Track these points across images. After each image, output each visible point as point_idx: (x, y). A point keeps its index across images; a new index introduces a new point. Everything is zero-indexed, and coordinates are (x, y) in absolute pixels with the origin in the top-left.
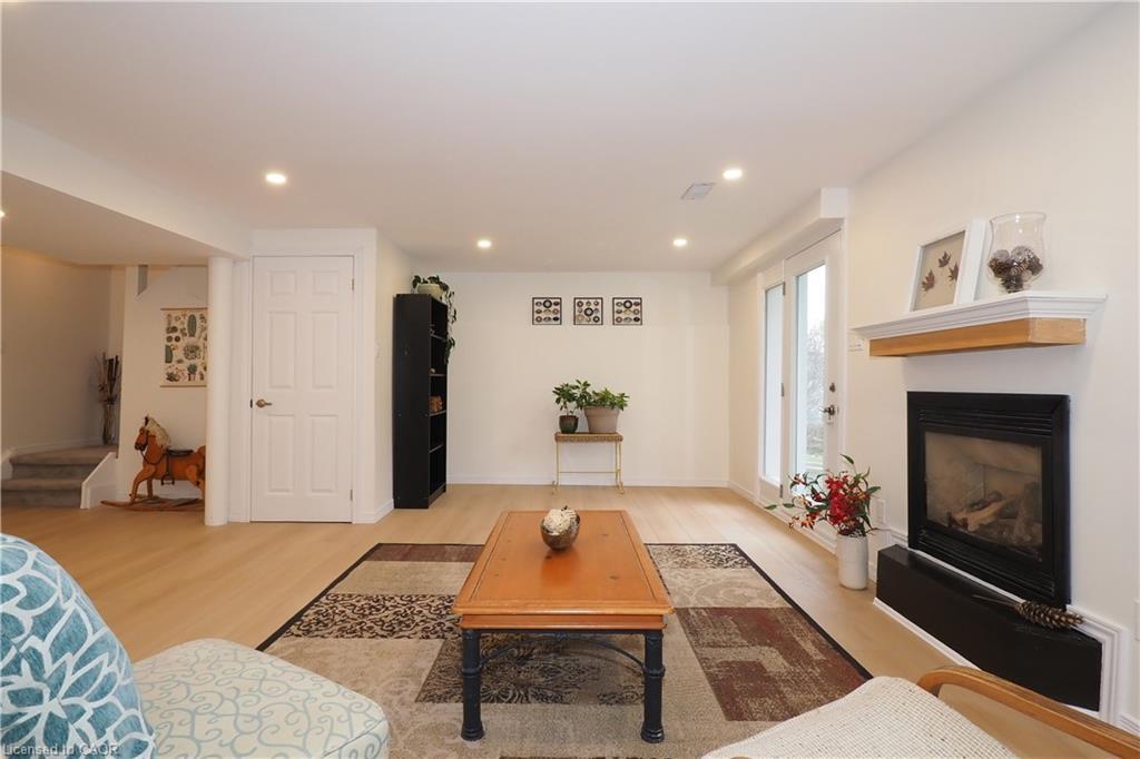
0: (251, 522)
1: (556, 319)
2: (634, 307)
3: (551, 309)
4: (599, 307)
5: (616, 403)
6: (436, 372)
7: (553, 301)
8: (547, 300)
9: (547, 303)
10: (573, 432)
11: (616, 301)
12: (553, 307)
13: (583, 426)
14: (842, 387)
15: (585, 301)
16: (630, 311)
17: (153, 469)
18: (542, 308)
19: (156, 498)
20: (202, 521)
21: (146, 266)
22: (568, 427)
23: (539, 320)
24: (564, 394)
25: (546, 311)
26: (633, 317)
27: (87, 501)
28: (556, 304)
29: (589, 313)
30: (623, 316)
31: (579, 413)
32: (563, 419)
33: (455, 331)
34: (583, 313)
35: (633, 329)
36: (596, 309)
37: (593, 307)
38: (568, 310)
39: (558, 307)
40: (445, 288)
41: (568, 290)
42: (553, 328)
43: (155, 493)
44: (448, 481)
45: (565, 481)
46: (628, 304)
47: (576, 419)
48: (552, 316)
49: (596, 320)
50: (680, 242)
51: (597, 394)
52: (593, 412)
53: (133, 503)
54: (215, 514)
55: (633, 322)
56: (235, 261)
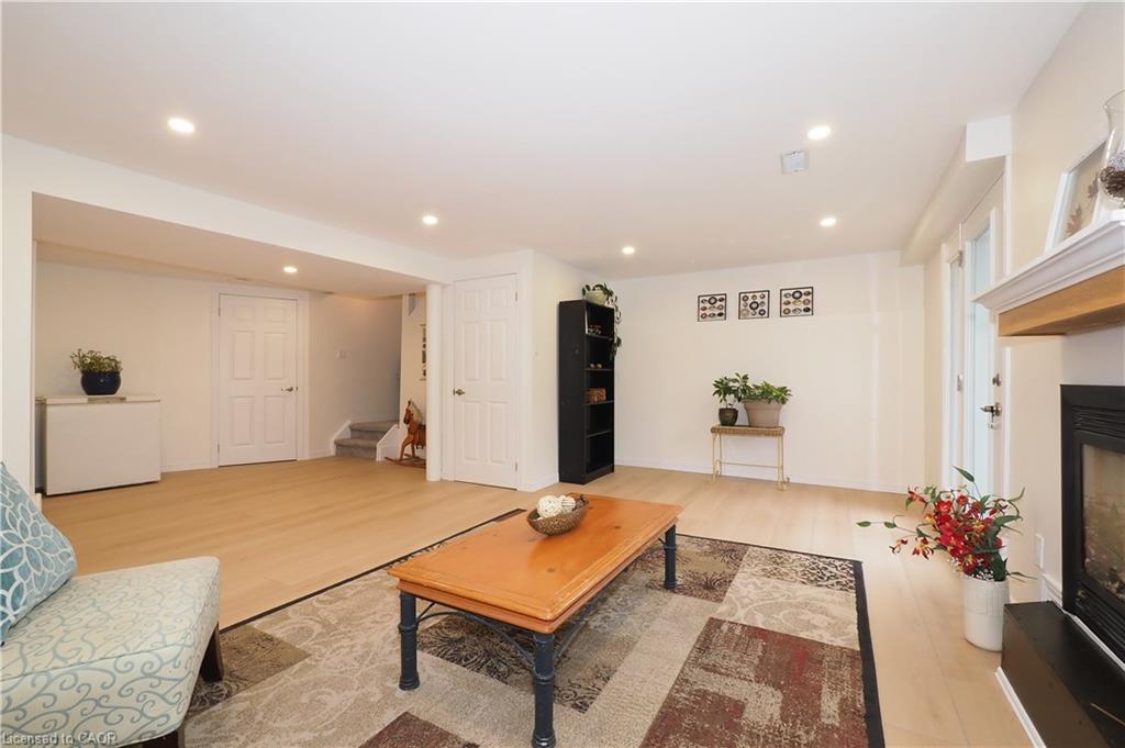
0: (456, 481)
1: (720, 315)
2: (804, 297)
3: (716, 305)
4: (766, 300)
5: (779, 396)
6: (603, 367)
7: (718, 298)
8: (713, 297)
9: (713, 300)
10: (732, 424)
11: (784, 293)
12: (718, 303)
13: (742, 419)
14: (1007, 381)
15: (750, 295)
16: (801, 300)
17: (412, 437)
18: (708, 305)
19: (418, 458)
20: (425, 478)
21: (414, 294)
22: (728, 419)
23: (704, 316)
24: (723, 388)
25: (713, 306)
26: (803, 307)
27: (379, 458)
28: (721, 300)
29: (754, 306)
30: (791, 307)
31: (739, 406)
32: (722, 411)
33: (620, 330)
34: (748, 307)
35: (804, 319)
36: (763, 303)
37: (759, 300)
38: (733, 305)
39: (723, 303)
40: (609, 293)
41: (731, 285)
42: (718, 323)
43: (417, 454)
44: (616, 463)
45: (728, 471)
46: (797, 295)
47: (735, 412)
48: (717, 312)
49: (762, 313)
50: (828, 222)
51: (757, 387)
52: (752, 405)
53: (401, 459)
54: (433, 472)
55: (803, 313)
56: (444, 286)
